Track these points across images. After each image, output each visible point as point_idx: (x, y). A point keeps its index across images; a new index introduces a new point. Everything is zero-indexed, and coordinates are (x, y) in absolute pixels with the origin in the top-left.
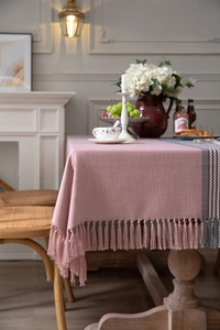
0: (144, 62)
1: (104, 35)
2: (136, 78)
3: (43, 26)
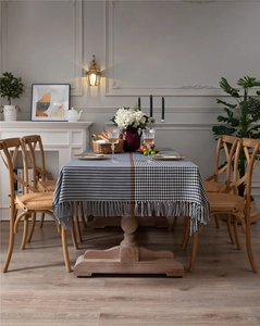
1: (114, 84)
2: (124, 118)
3: (77, 79)
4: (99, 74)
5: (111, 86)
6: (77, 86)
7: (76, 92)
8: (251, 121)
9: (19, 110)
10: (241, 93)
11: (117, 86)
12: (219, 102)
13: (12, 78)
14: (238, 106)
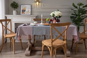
1: (43, 5)
3: (33, 3)
4: (39, 2)
5: (42, 5)
6: (33, 5)
7: (33, 7)
8: (81, 15)
9: (17, 12)
10: (78, 7)
11: (44, 5)
12: (72, 9)
13: (15, 3)
14: (77, 11)
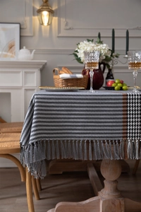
0: (92, 41)
3: (28, 19)
5: (63, 26)
6: (27, 25)
7: (27, 33)
11: (70, 26)
